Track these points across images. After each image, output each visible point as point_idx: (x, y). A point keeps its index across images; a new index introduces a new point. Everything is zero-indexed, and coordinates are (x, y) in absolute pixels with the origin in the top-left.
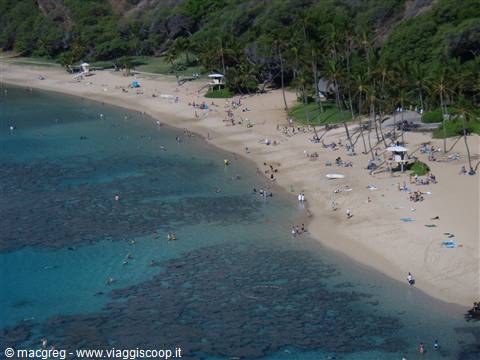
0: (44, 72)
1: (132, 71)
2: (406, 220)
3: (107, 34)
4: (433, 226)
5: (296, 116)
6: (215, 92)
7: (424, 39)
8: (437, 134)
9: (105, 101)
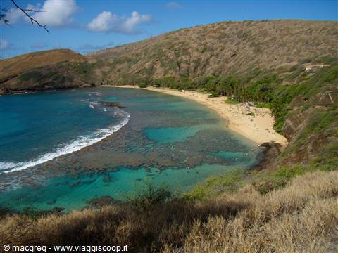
5: (227, 102)
8: (257, 107)
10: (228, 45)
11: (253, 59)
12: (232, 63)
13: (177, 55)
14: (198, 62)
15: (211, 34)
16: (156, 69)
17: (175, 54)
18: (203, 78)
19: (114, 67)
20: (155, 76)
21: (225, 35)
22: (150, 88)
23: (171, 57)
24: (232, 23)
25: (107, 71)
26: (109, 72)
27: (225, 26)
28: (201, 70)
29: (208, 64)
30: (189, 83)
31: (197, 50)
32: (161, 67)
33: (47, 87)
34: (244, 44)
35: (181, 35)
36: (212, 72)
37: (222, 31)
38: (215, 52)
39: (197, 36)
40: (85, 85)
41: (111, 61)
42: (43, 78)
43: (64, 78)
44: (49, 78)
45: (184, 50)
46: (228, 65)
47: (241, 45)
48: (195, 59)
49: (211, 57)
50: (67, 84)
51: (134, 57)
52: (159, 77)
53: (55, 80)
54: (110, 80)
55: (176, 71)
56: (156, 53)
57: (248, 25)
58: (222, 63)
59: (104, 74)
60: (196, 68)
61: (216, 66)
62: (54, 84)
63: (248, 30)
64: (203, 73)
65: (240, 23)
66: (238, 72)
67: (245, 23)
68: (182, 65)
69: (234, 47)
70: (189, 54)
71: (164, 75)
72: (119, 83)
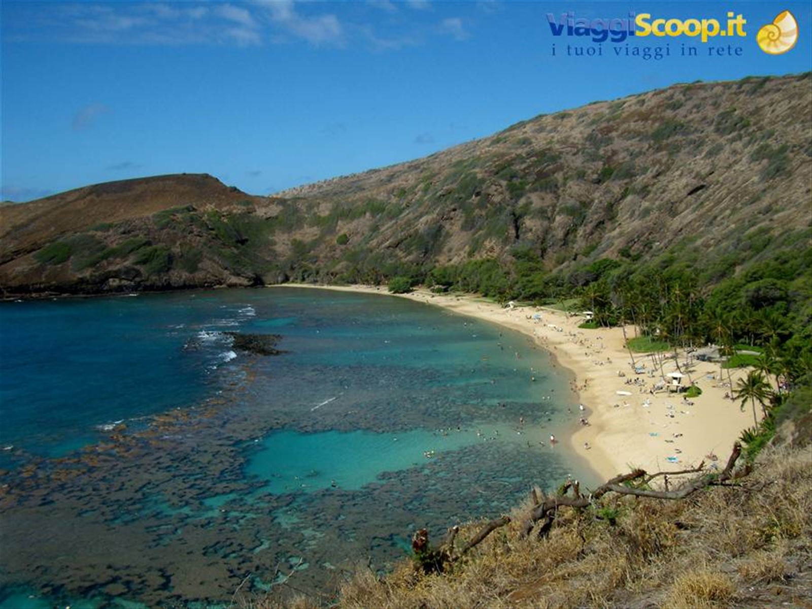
0: (484, 307)
1: (542, 308)
2: (652, 435)
3: (536, 283)
4: (672, 441)
5: (631, 345)
6: (586, 325)
7: (734, 293)
8: (725, 365)
9: (512, 328)
10: (681, 156)
11: (755, 199)
12: (687, 216)
13: (516, 192)
14: (578, 212)
15: (632, 125)
16: (448, 235)
17: (512, 188)
18: (586, 262)
19: (332, 231)
20: (442, 259)
21: (677, 128)
22: (421, 295)
23: (497, 199)
24: (703, 87)
25: (308, 239)
26: (316, 243)
27: (679, 96)
28: (586, 237)
29: (612, 218)
30: (538, 279)
31: (581, 175)
32: (463, 228)
33: (114, 283)
34: (735, 152)
35: (541, 130)
36: (619, 243)
37: (669, 113)
38: (640, 180)
39: (589, 131)
40: (234, 280)
41: (324, 210)
42: (105, 257)
43: (171, 259)
44: (125, 257)
45: (541, 175)
46: (675, 223)
47: (723, 155)
48: (571, 202)
49: (624, 196)
50: (179, 275)
51: (394, 200)
52: (456, 260)
53: (144, 262)
54: (313, 267)
55: (506, 241)
56: (454, 186)
57: (754, 91)
58: (654, 214)
59: (300, 248)
60: (570, 232)
61: (637, 224)
62: (138, 274)
63: (751, 107)
64: (593, 248)
65: (726, 86)
66: (699, 242)
67: (746, 87)
68: (528, 222)
69: (700, 164)
70: (554, 188)
71: (471, 254)
72: (334, 277)
